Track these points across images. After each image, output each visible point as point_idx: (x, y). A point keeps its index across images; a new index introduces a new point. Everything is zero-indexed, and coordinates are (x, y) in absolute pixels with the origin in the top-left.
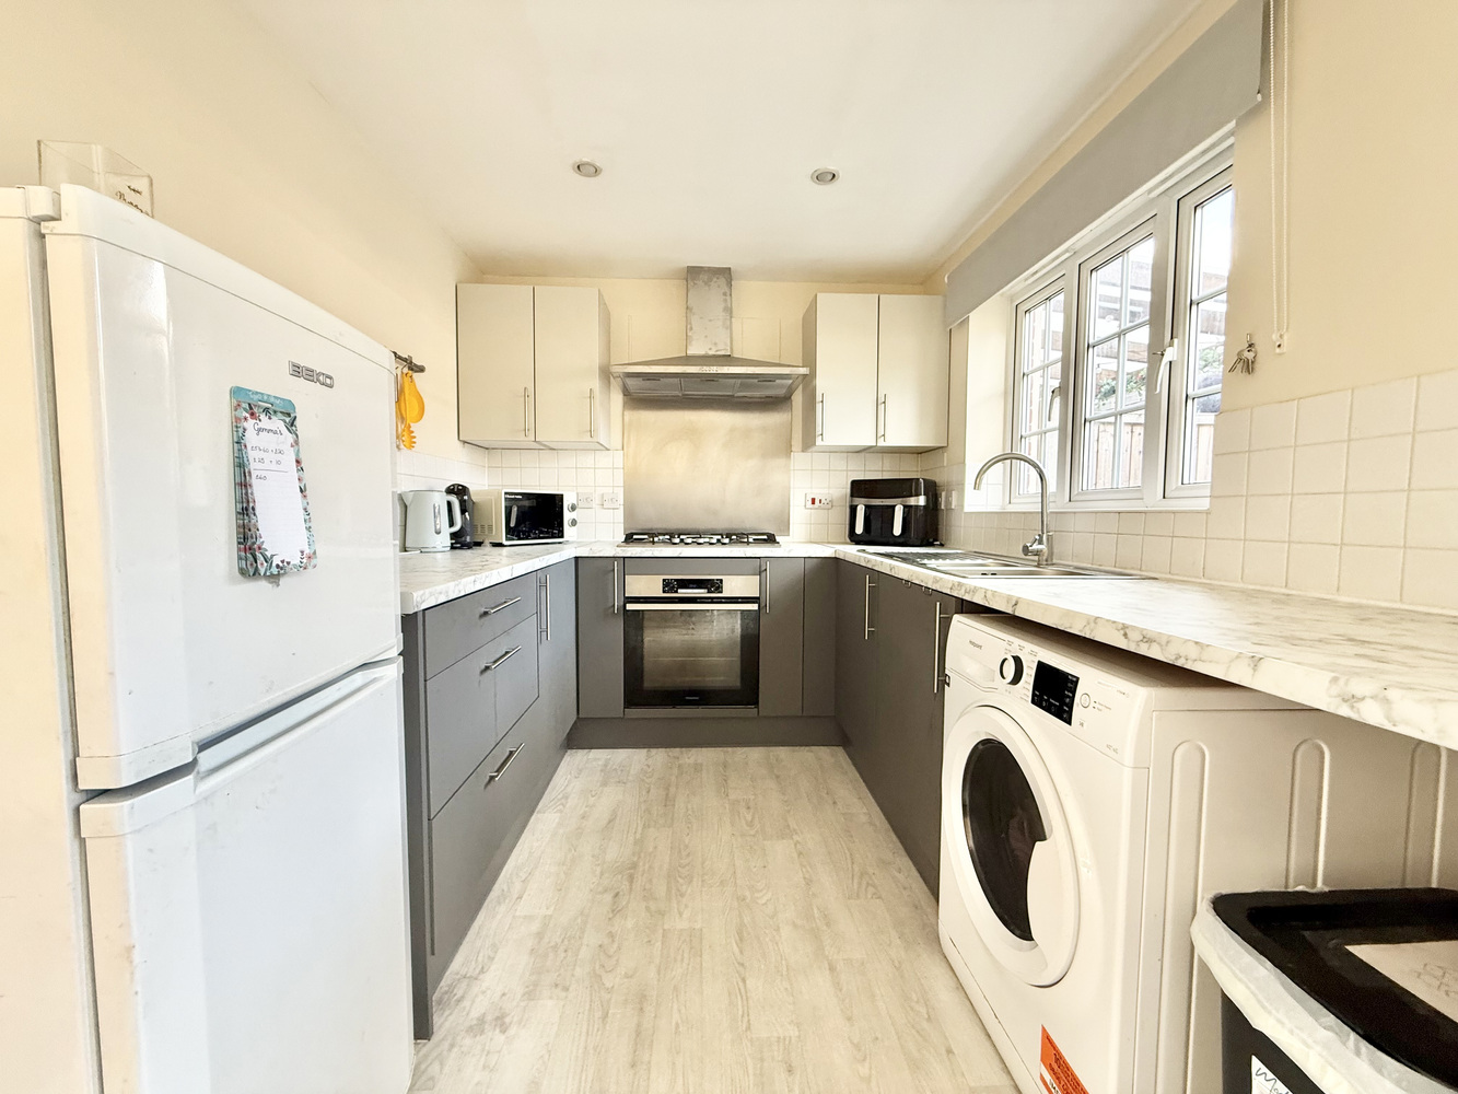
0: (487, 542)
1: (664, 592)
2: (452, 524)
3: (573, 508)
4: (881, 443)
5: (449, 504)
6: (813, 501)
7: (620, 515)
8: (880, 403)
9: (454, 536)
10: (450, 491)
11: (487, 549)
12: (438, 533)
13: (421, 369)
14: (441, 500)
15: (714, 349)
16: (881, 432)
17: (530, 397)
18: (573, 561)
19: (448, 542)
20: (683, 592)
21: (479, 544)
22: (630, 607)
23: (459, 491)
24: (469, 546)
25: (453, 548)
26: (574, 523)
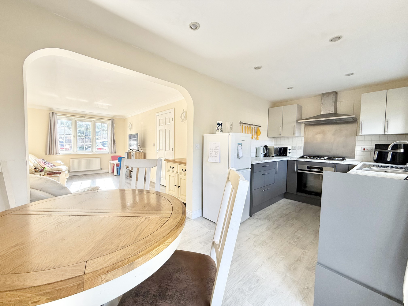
0: (271, 156)
1: (307, 169)
2: (264, 152)
3: (290, 150)
4: (386, 133)
5: (264, 149)
6: (364, 149)
7: (302, 151)
8: (386, 122)
9: (264, 154)
10: (264, 147)
11: (271, 157)
12: (261, 154)
13: (261, 126)
14: (262, 148)
15: (329, 112)
16: (386, 130)
17: (281, 128)
18: (287, 161)
19: (263, 156)
20: (312, 170)
21: (269, 156)
22: (298, 171)
23: (266, 147)
24: (267, 156)
25: (264, 156)
26: (290, 153)
